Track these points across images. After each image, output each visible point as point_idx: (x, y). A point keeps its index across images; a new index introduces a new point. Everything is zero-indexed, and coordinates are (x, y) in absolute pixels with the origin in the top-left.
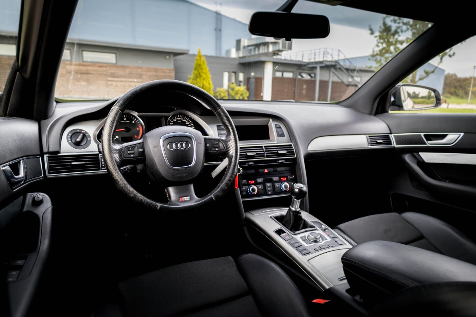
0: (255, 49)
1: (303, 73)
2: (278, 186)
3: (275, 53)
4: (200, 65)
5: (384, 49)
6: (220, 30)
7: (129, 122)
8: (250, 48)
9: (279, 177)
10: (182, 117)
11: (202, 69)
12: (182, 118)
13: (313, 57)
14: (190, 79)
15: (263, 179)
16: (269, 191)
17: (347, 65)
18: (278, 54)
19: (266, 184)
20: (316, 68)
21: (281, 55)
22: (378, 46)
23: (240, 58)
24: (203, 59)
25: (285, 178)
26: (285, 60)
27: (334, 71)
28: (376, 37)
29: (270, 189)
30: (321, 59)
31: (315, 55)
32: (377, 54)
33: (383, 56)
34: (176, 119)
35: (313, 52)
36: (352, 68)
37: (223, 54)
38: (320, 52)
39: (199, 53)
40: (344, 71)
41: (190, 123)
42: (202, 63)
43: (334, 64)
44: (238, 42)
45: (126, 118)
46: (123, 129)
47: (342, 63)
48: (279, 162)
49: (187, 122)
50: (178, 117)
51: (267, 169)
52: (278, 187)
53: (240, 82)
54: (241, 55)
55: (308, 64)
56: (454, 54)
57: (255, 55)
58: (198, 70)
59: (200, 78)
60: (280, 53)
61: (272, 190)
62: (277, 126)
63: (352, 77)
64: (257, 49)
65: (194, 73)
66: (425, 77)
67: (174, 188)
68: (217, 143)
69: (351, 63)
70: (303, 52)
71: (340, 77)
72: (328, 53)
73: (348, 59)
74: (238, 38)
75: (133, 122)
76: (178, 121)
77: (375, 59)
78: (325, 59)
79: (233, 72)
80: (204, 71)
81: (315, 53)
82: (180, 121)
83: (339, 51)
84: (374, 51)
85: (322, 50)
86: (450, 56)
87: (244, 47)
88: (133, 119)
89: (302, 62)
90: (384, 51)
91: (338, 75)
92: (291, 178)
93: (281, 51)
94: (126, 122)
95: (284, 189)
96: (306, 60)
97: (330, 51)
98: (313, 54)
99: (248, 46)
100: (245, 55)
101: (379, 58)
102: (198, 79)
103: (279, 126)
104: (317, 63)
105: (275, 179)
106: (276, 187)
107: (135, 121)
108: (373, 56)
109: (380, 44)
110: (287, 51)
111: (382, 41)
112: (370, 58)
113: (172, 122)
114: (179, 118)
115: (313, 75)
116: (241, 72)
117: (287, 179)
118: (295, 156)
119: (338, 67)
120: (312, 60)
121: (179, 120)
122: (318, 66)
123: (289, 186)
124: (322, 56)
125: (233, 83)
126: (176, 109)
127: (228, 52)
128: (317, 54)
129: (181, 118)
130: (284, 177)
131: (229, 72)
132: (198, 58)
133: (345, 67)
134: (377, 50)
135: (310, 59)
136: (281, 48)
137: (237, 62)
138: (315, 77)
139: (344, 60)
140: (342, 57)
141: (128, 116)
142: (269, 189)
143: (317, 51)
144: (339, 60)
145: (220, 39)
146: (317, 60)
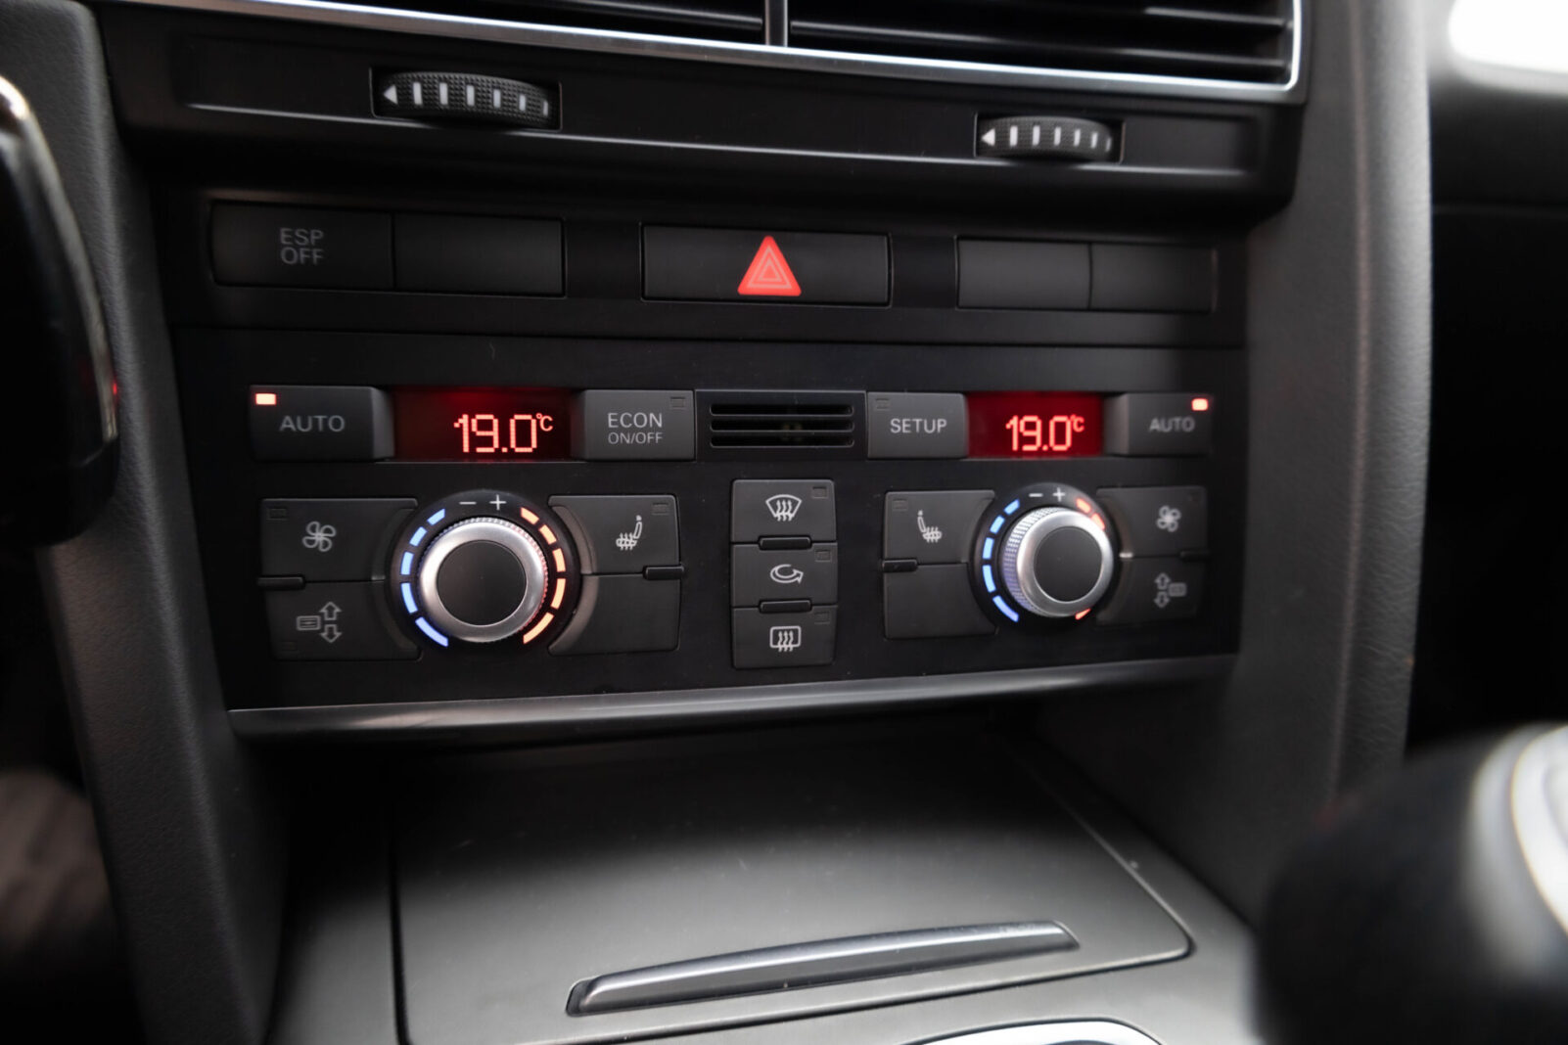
2: (932, 535)
9: (973, 398)
15: (700, 400)
16: (786, 607)
19: (744, 487)
25: (1072, 424)
29: (798, 576)
48: (1001, 149)
51: (784, 248)
52: (938, 556)
61: (828, 589)
92: (1156, 425)
95: (1027, 592)
105: (900, 426)
106: (894, 548)
117: (1091, 440)
123: (1117, 546)
130: (1045, 403)
142: (785, 575)
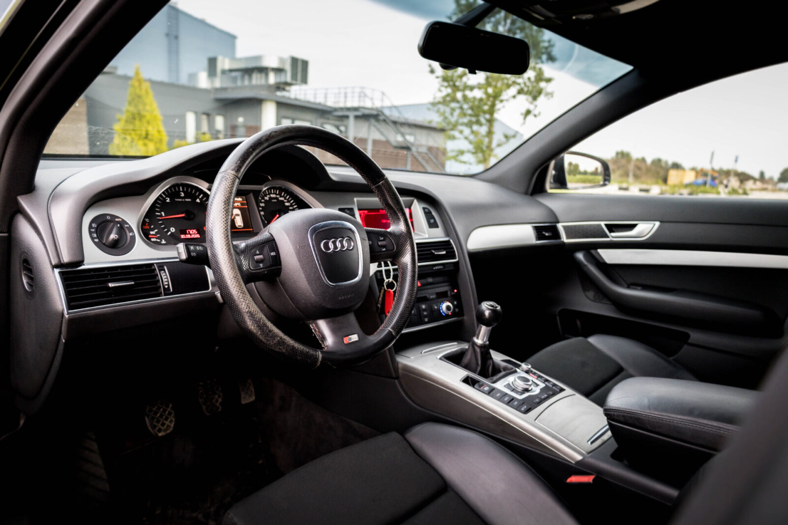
0: (243, 77)
1: (326, 123)
3: (280, 86)
4: (139, 97)
5: (448, 95)
6: (176, 37)
7: (190, 200)
8: (234, 74)
10: (278, 193)
11: (145, 104)
12: (278, 195)
13: (342, 99)
14: (119, 120)
17: (395, 115)
18: (284, 89)
20: (347, 117)
21: (288, 91)
22: (440, 91)
23: (217, 90)
24: (146, 85)
26: (296, 99)
27: (376, 124)
28: (437, 77)
30: (355, 104)
31: (346, 97)
32: (439, 103)
33: (448, 106)
34: (268, 196)
35: (343, 91)
36: (402, 120)
37: (184, 80)
38: (353, 92)
39: (137, 73)
40: (391, 124)
41: (291, 204)
42: (143, 92)
43: (375, 112)
44: (212, 62)
45: (184, 194)
46: (182, 214)
47: (387, 112)
49: (286, 202)
50: (271, 193)
53: (218, 132)
54: (218, 83)
55: (336, 110)
56: (540, 114)
57: (243, 88)
58: (136, 106)
59: (140, 120)
60: (287, 88)
62: (426, 210)
63: (403, 135)
64: (246, 77)
65: (128, 111)
66: (504, 143)
67: (326, 322)
68: (382, 238)
69: (400, 112)
70: (326, 89)
71: (385, 133)
72: (366, 95)
73: (396, 107)
74: (211, 55)
75: (198, 201)
76: (273, 201)
77: (436, 109)
78: (362, 104)
79: (205, 113)
80: (148, 108)
81: (346, 94)
82: (275, 201)
83: (383, 94)
84: (435, 98)
85: (357, 90)
86: (535, 116)
87: (224, 72)
88: (197, 194)
89: (325, 106)
90: (448, 99)
91: (382, 130)
93: (290, 84)
94: (185, 201)
96: (331, 103)
97: (368, 92)
98: (343, 95)
99: (231, 71)
100: (225, 85)
101: (442, 108)
102: (137, 122)
103: (429, 210)
104: (349, 109)
107: (200, 199)
108: (434, 104)
109: (443, 89)
110: (300, 85)
111: (446, 84)
112: (430, 106)
113: (263, 201)
114: (273, 194)
115: (342, 128)
116: (219, 114)
118: (456, 259)
119: (381, 118)
120: (342, 105)
121: (274, 198)
122: (352, 115)
124: (356, 99)
125: (204, 134)
126: (270, 179)
127: (193, 76)
128: (349, 95)
129: (276, 194)
131: (196, 113)
132: (136, 84)
133: (393, 119)
134: (440, 96)
135: (338, 102)
136: (289, 79)
137: (212, 96)
138: (346, 132)
139: (390, 108)
140: (387, 103)
141: (187, 189)
143: (349, 91)
144: (382, 107)
145: (177, 52)
146: (349, 104)
